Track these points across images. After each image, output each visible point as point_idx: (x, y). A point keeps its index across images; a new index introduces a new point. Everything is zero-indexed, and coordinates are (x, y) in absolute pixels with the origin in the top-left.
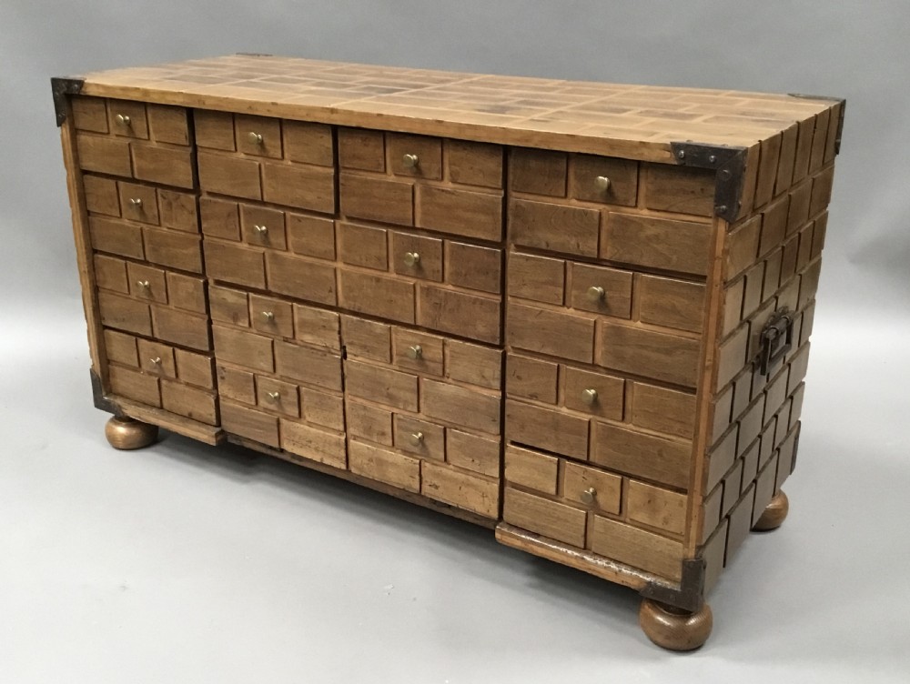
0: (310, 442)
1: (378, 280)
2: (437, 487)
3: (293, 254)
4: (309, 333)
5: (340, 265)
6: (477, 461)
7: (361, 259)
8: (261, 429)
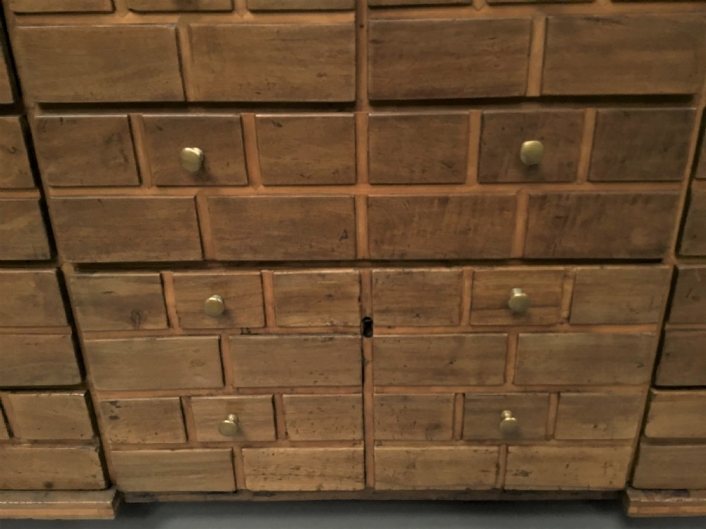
0: (298, 468)
1: (444, 201)
2: (526, 474)
3: (262, 189)
4: (297, 312)
5: (363, 190)
6: (602, 426)
7: (413, 172)
8: (198, 473)
